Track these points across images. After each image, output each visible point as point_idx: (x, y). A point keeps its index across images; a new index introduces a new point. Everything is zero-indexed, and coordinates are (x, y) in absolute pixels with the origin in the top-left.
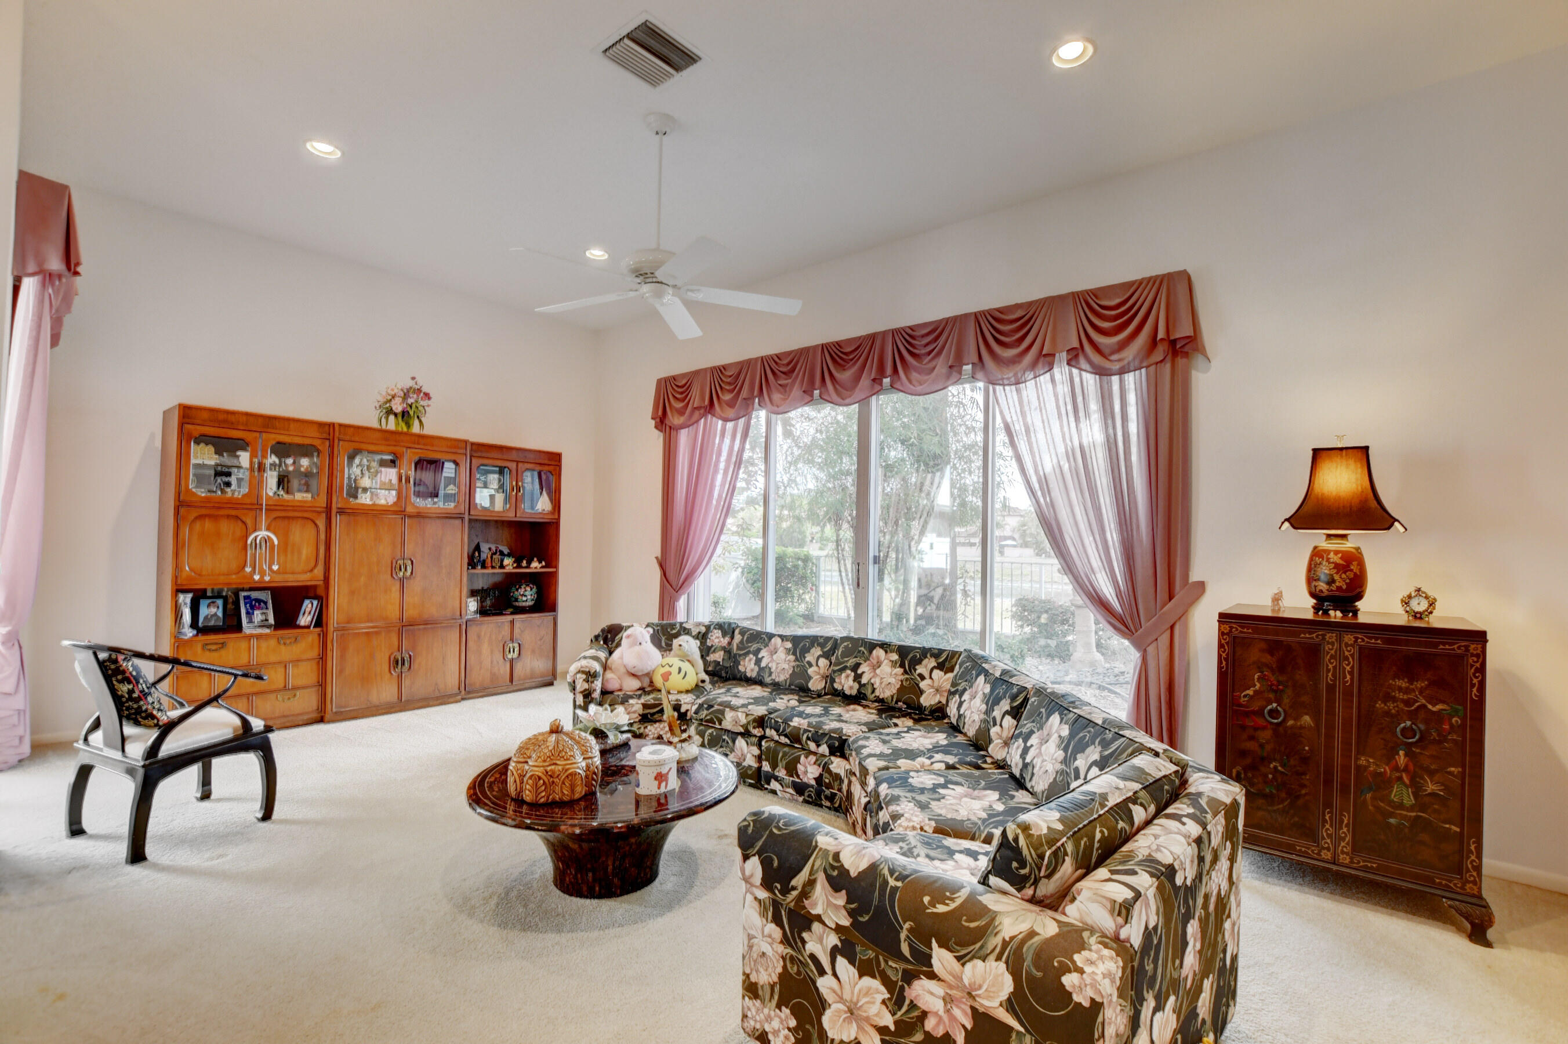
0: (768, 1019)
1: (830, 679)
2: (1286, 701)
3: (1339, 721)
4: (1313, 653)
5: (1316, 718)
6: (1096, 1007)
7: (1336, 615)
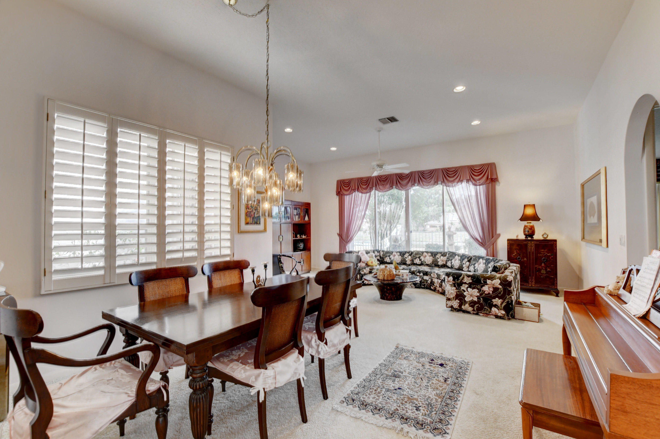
0: (453, 303)
1: (412, 261)
2: (521, 256)
3: (531, 259)
4: (526, 245)
5: (527, 259)
6: (512, 281)
7: (529, 238)
